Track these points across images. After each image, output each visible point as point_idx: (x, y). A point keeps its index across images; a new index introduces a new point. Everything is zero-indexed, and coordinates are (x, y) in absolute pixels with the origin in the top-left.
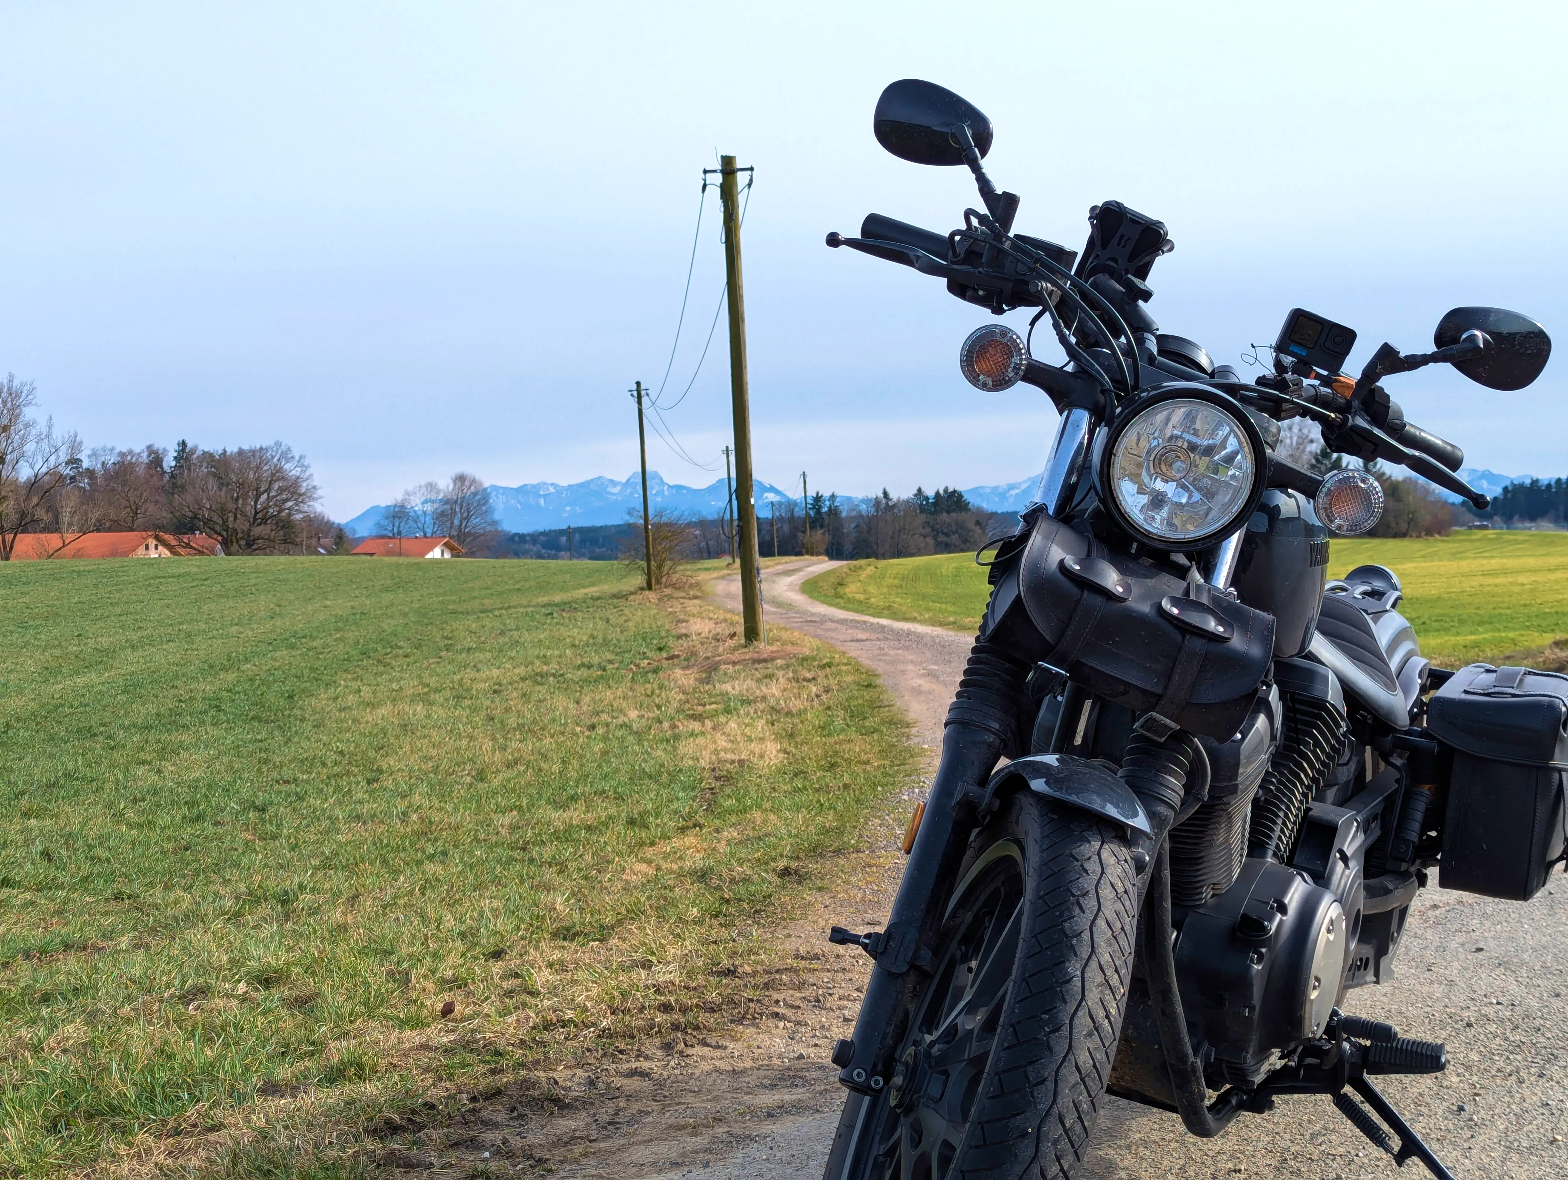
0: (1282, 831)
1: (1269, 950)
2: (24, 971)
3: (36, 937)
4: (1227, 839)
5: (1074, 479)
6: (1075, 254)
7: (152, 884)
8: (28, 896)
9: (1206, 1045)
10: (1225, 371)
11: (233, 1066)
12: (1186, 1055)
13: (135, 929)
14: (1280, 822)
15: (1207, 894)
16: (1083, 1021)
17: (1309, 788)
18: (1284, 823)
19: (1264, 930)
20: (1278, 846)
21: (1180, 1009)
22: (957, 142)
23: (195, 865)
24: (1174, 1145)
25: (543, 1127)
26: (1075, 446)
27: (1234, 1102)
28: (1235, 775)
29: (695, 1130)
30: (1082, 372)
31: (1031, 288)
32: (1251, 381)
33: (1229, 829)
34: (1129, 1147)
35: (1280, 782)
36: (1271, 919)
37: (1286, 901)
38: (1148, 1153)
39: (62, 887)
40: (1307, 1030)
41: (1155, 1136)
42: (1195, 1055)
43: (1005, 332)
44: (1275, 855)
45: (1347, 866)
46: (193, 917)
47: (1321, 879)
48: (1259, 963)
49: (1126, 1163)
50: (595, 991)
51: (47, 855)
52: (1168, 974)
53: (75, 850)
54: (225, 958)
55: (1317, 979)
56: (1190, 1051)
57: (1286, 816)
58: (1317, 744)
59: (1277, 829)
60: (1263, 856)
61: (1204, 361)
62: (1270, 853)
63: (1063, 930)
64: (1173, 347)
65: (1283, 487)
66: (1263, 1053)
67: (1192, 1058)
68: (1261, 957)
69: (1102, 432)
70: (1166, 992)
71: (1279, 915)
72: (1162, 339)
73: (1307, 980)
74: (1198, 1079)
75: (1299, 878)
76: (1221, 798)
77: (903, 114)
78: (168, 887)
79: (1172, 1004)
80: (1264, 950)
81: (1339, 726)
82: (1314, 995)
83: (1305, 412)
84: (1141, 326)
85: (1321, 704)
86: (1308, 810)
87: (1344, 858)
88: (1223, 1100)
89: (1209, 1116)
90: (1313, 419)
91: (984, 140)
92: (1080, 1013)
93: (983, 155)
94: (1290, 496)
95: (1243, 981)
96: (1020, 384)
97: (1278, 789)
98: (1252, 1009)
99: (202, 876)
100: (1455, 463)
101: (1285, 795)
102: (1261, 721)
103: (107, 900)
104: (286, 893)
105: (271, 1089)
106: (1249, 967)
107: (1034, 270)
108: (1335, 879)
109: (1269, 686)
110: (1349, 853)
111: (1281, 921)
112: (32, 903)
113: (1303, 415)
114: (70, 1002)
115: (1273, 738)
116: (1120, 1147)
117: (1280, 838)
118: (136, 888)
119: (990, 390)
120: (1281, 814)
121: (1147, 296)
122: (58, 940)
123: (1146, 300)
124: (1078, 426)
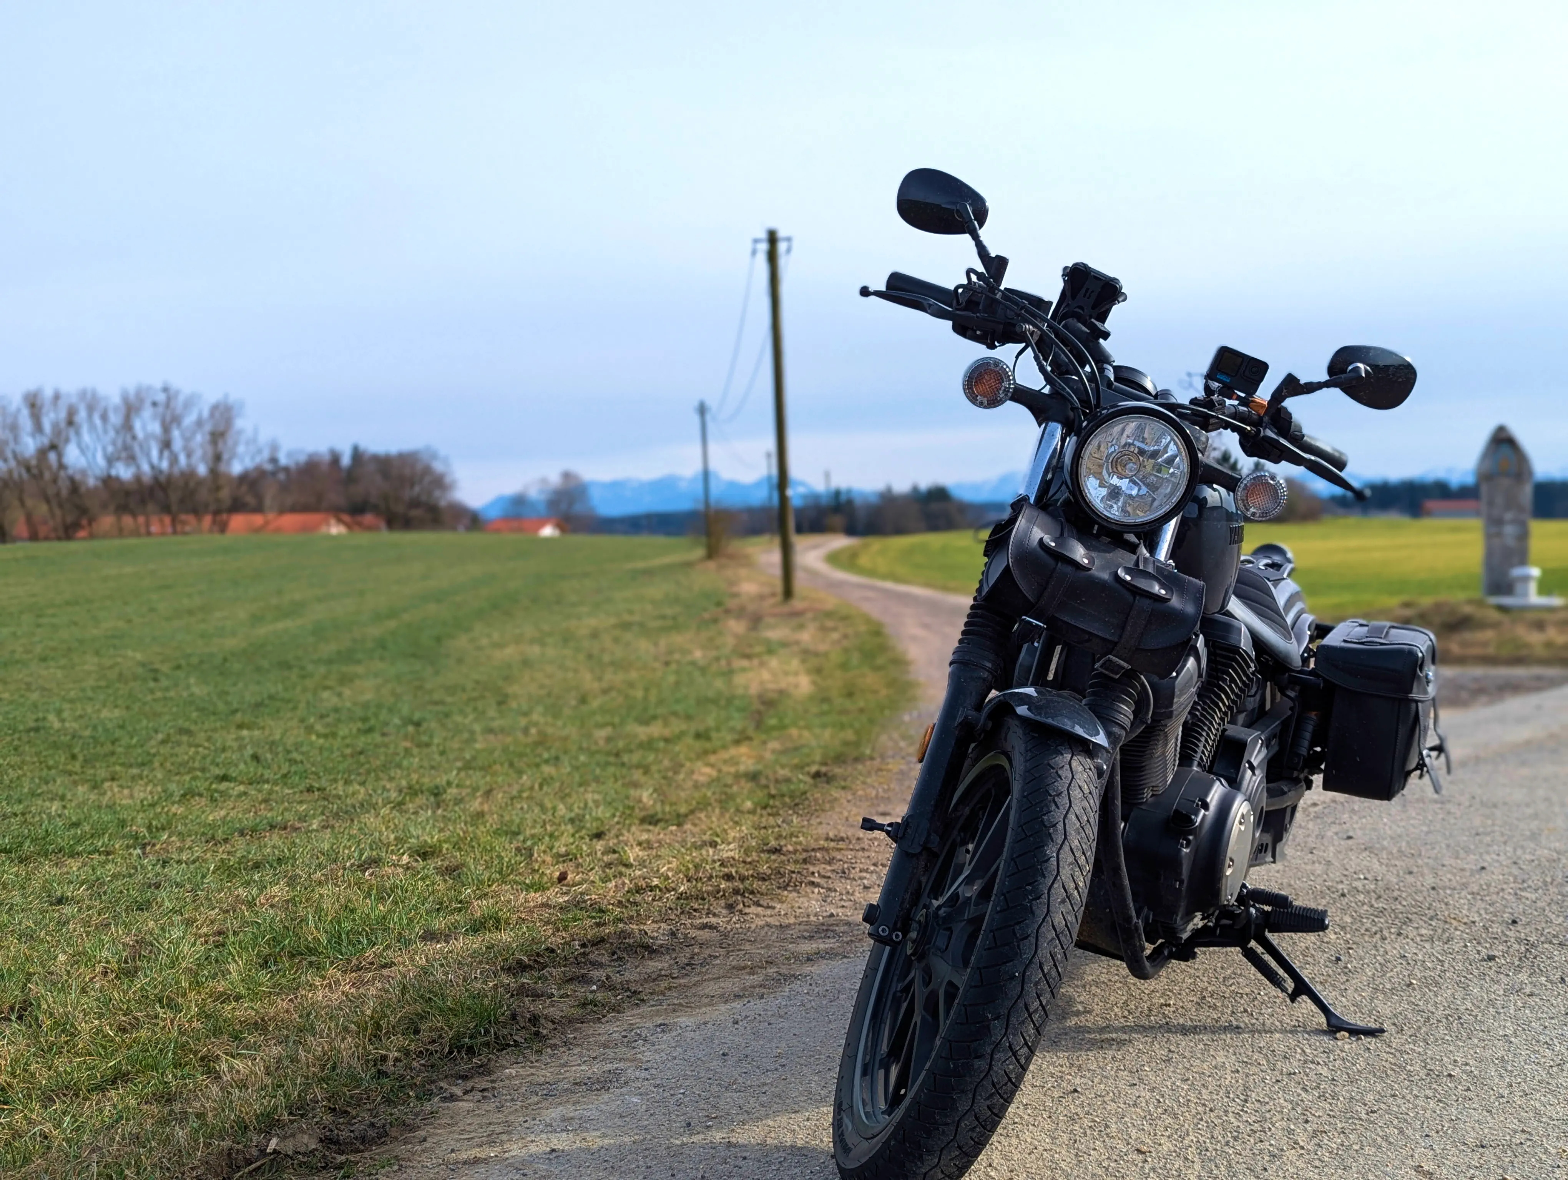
0: (1205, 747)
1: (1195, 838)
2: (240, 845)
3: (249, 819)
4: (1163, 753)
5: (1050, 476)
6: (1051, 303)
7: (335, 781)
8: (242, 788)
9: (1146, 909)
10: (1165, 393)
11: (401, 919)
12: (1131, 917)
13: (323, 813)
14: (1203, 739)
15: (1147, 794)
16: (1058, 892)
17: (1226, 714)
18: (1206, 741)
19: (1192, 822)
20: (1201, 758)
21: (1127, 882)
22: (961, 216)
23: (367, 766)
24: (1118, 985)
25: (636, 967)
26: (1051, 451)
27: (1166, 953)
28: (1171, 704)
29: (752, 971)
30: (1056, 393)
31: (1017, 329)
32: (1186, 402)
33: (1166, 745)
34: (1084, 986)
35: (1203, 709)
36: (1197, 815)
37: (1208, 800)
38: (1099, 991)
39: (267, 781)
40: (1223, 898)
41: (1104, 978)
42: (1138, 918)
43: (997, 362)
44: (1199, 765)
45: (1254, 774)
46: (367, 806)
47: (1234, 783)
48: (1187, 847)
49: (1082, 998)
50: (674, 865)
51: (256, 758)
52: (1118, 856)
53: (277, 754)
54: (392, 837)
55: (1232, 860)
56: (1134, 914)
57: (1208, 735)
58: (1233, 680)
59: (1201, 745)
60: (1191, 765)
61: (1149, 386)
62: (1196, 763)
63: (1042, 822)
64: (1126, 375)
65: (1210, 484)
66: (1189, 916)
67: (1135, 920)
68: (1189, 843)
69: (1071, 442)
70: (1117, 869)
71: (1203, 811)
72: (1117, 369)
73: (1224, 860)
74: (1139, 935)
75: (1218, 783)
76: (1159, 721)
77: (918, 195)
78: (347, 782)
79: (1120, 878)
80: (1191, 838)
81: (1249, 667)
82: (1229, 872)
83: (1227, 426)
84: (1102, 359)
85: (1235, 650)
86: (1224, 730)
87: (1252, 768)
88: (1157, 952)
89: (1147, 964)
90: (1233, 431)
91: (982, 215)
92: (1055, 886)
93: (981, 226)
94: (1215, 490)
95: (1175, 861)
96: (1008, 402)
97: (1202, 715)
98: (1181, 882)
99: (373, 775)
100: (1341, 465)
101: (1207, 719)
102: (1191, 662)
103: (301, 792)
104: (437, 787)
105: (430, 936)
106: (1180, 850)
107: (1019, 315)
108: (1245, 783)
109: (1197, 636)
110: (1255, 764)
111: (1204, 815)
112: (245, 793)
113: (1225, 428)
114: (275, 869)
115: (1200, 675)
116: (1077, 986)
117: (1203, 752)
118: (324, 783)
119: (985, 407)
120: (1204, 734)
121: (1106, 335)
122: (265, 822)
123: (1105, 339)
124: (1053, 436)
